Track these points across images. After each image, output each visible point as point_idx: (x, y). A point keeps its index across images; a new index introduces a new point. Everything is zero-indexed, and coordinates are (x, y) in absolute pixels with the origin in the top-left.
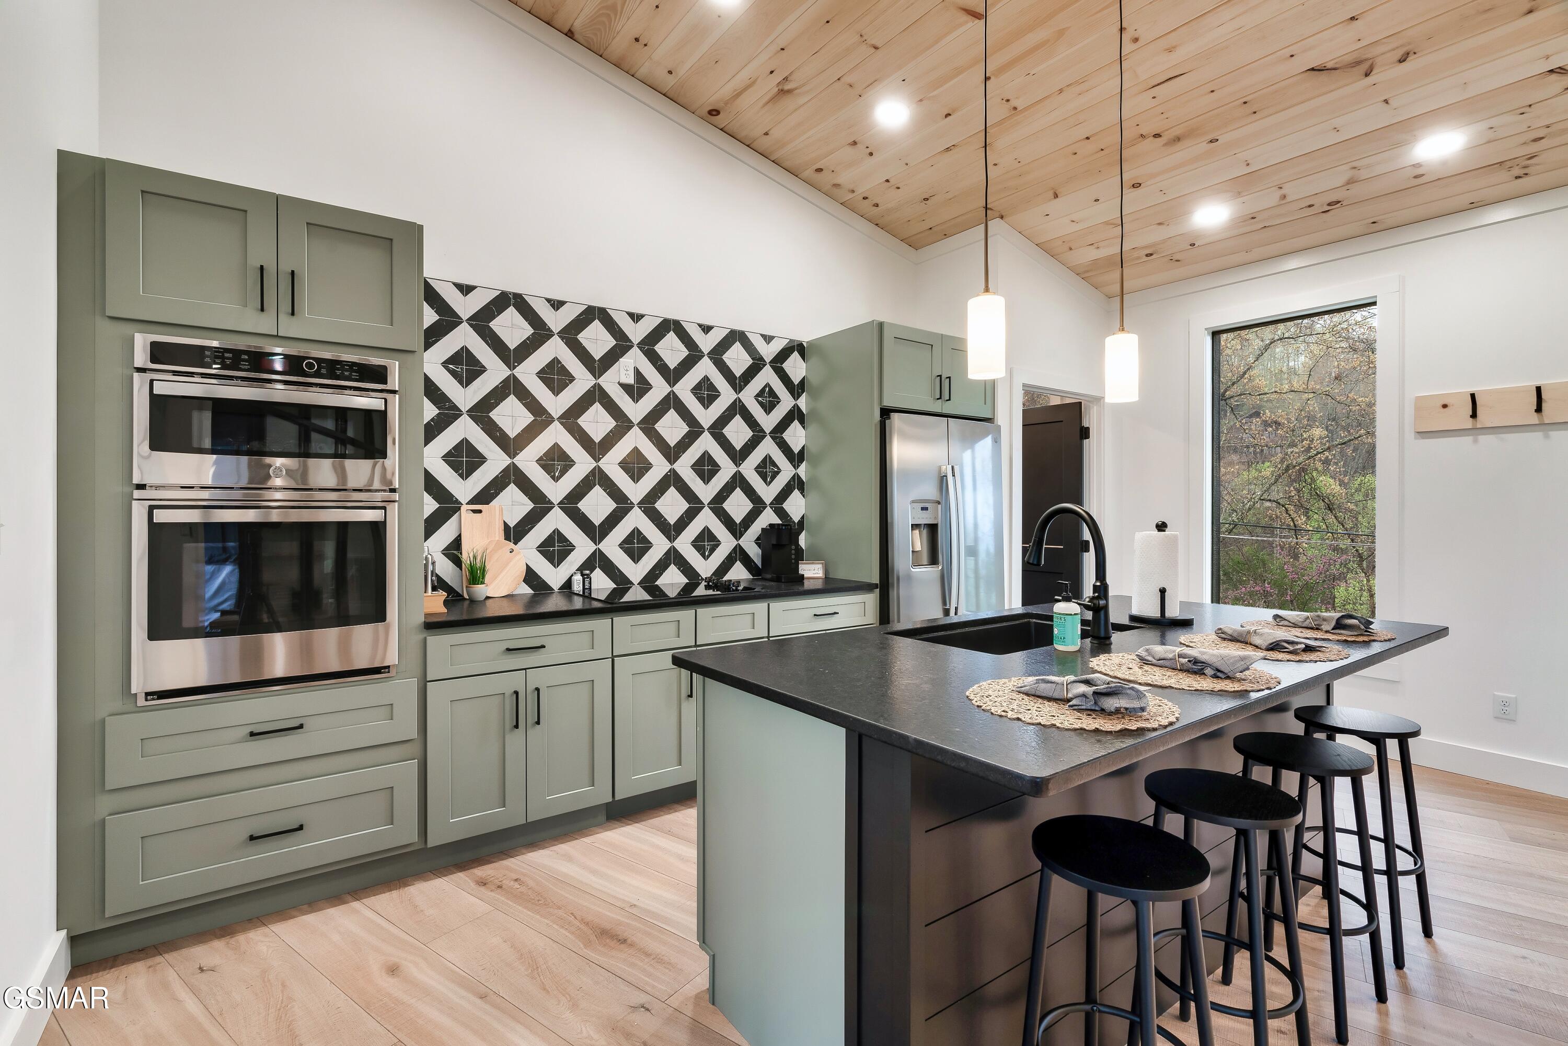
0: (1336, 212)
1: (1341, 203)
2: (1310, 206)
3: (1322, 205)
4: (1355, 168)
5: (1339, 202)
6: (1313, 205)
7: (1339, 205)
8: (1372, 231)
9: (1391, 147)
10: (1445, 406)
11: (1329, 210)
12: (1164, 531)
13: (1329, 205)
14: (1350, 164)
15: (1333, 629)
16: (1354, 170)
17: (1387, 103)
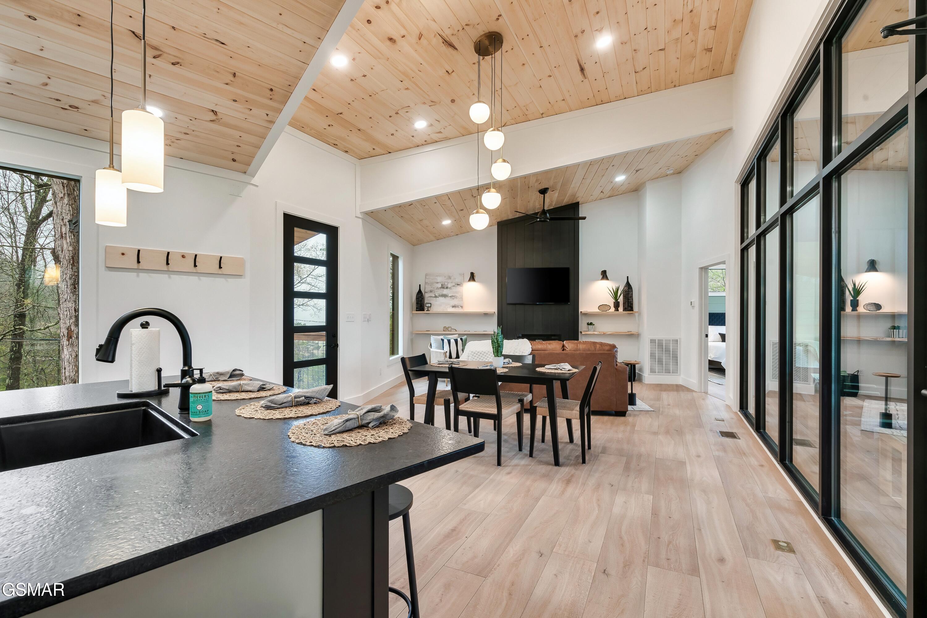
0: (72, 113)
1: (77, 109)
2: (57, 100)
3: (66, 104)
4: (104, 96)
5: (77, 108)
6: (60, 101)
7: (76, 110)
8: (83, 134)
9: (133, 99)
10: (123, 254)
11: (66, 109)
12: (147, 328)
13: (70, 106)
14: (103, 92)
15: (229, 378)
16: (103, 97)
17: (150, 77)
